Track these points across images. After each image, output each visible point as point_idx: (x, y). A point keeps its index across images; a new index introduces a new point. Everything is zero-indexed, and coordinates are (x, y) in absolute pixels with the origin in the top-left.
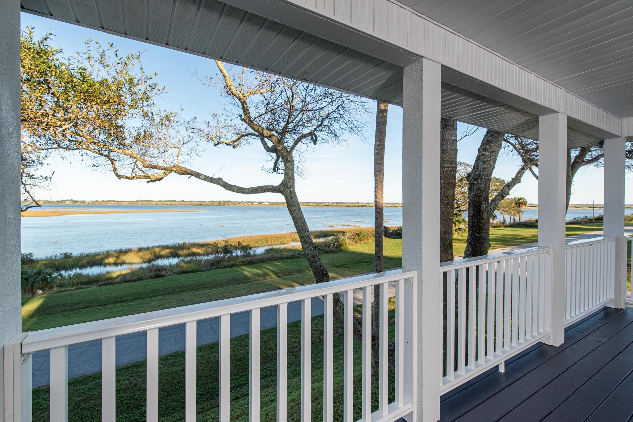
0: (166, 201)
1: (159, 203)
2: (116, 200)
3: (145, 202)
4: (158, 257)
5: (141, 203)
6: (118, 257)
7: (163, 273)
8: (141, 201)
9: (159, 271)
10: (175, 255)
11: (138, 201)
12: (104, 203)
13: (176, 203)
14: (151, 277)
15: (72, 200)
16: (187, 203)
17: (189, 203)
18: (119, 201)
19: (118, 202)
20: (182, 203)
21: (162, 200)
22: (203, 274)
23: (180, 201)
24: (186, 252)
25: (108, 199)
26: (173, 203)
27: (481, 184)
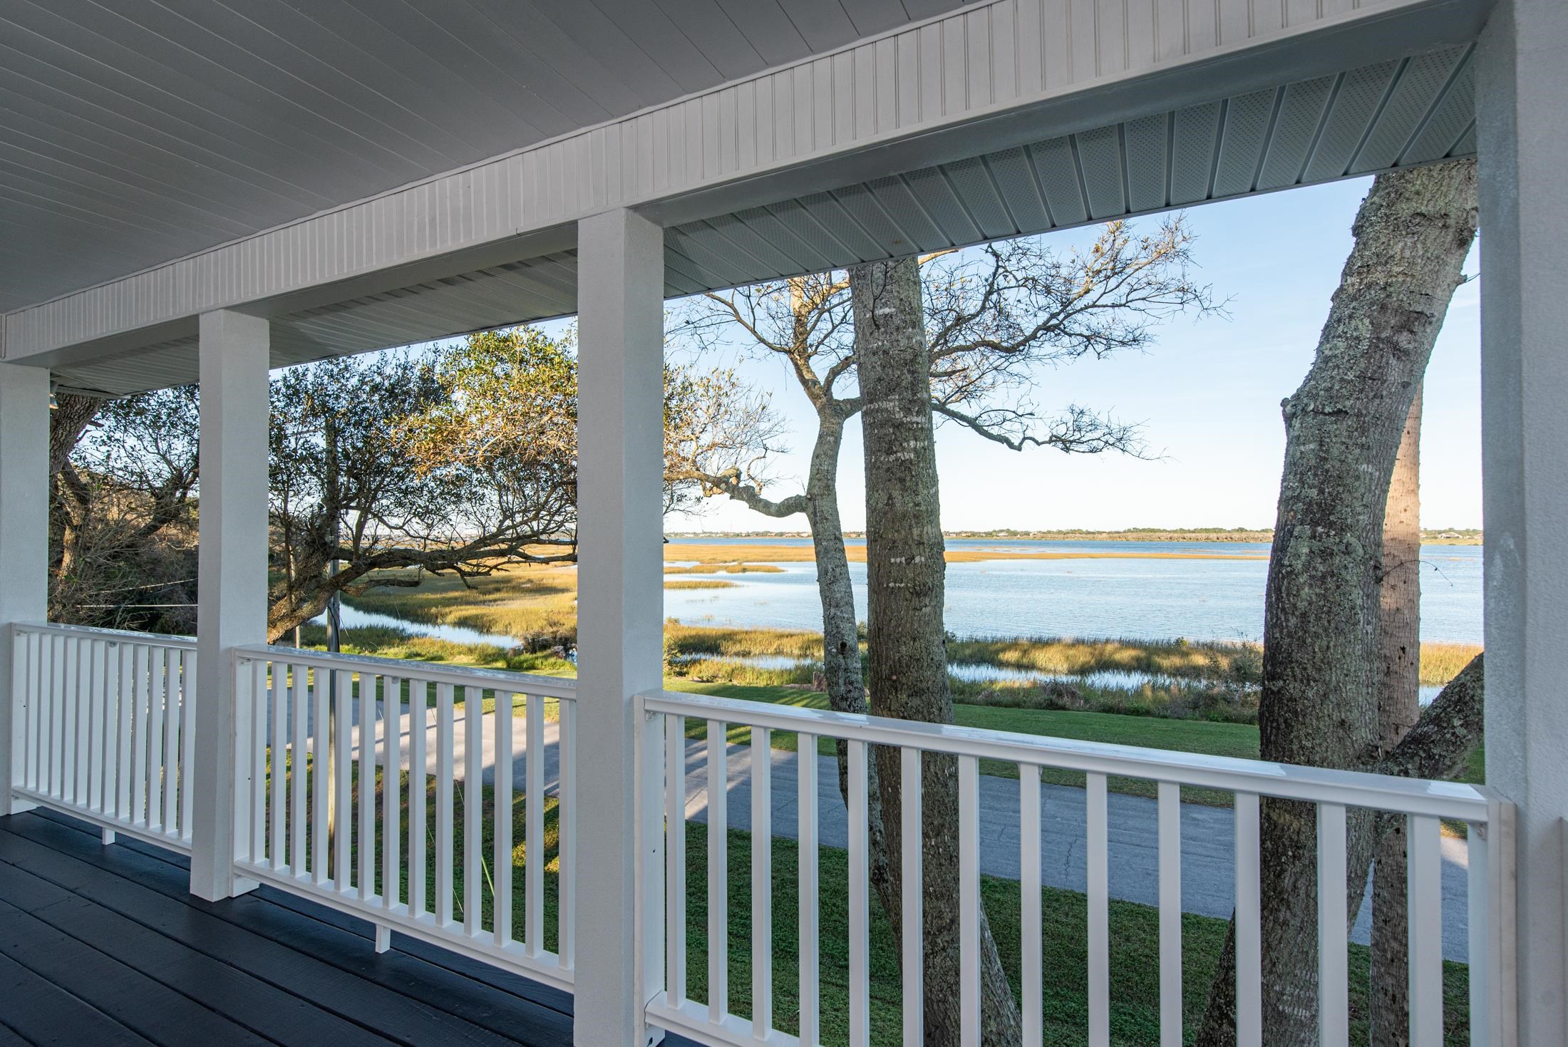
0: (1194, 531)
1: (1176, 535)
2: (1084, 530)
3: (1144, 534)
4: (1106, 665)
5: (1135, 535)
6: (1025, 652)
7: (1066, 700)
8: (1136, 530)
9: (1060, 695)
10: (1144, 665)
11: (1129, 531)
13: (1219, 535)
14: (1039, 706)
15: (1008, 531)
16: (1252, 535)
17: (1257, 535)
18: (1090, 530)
19: (1089, 533)
20: (1236, 536)
21: (1186, 529)
22: (1155, 725)
23: (1234, 530)
24: (1176, 661)
26: (1213, 536)
27: (1302, 439)
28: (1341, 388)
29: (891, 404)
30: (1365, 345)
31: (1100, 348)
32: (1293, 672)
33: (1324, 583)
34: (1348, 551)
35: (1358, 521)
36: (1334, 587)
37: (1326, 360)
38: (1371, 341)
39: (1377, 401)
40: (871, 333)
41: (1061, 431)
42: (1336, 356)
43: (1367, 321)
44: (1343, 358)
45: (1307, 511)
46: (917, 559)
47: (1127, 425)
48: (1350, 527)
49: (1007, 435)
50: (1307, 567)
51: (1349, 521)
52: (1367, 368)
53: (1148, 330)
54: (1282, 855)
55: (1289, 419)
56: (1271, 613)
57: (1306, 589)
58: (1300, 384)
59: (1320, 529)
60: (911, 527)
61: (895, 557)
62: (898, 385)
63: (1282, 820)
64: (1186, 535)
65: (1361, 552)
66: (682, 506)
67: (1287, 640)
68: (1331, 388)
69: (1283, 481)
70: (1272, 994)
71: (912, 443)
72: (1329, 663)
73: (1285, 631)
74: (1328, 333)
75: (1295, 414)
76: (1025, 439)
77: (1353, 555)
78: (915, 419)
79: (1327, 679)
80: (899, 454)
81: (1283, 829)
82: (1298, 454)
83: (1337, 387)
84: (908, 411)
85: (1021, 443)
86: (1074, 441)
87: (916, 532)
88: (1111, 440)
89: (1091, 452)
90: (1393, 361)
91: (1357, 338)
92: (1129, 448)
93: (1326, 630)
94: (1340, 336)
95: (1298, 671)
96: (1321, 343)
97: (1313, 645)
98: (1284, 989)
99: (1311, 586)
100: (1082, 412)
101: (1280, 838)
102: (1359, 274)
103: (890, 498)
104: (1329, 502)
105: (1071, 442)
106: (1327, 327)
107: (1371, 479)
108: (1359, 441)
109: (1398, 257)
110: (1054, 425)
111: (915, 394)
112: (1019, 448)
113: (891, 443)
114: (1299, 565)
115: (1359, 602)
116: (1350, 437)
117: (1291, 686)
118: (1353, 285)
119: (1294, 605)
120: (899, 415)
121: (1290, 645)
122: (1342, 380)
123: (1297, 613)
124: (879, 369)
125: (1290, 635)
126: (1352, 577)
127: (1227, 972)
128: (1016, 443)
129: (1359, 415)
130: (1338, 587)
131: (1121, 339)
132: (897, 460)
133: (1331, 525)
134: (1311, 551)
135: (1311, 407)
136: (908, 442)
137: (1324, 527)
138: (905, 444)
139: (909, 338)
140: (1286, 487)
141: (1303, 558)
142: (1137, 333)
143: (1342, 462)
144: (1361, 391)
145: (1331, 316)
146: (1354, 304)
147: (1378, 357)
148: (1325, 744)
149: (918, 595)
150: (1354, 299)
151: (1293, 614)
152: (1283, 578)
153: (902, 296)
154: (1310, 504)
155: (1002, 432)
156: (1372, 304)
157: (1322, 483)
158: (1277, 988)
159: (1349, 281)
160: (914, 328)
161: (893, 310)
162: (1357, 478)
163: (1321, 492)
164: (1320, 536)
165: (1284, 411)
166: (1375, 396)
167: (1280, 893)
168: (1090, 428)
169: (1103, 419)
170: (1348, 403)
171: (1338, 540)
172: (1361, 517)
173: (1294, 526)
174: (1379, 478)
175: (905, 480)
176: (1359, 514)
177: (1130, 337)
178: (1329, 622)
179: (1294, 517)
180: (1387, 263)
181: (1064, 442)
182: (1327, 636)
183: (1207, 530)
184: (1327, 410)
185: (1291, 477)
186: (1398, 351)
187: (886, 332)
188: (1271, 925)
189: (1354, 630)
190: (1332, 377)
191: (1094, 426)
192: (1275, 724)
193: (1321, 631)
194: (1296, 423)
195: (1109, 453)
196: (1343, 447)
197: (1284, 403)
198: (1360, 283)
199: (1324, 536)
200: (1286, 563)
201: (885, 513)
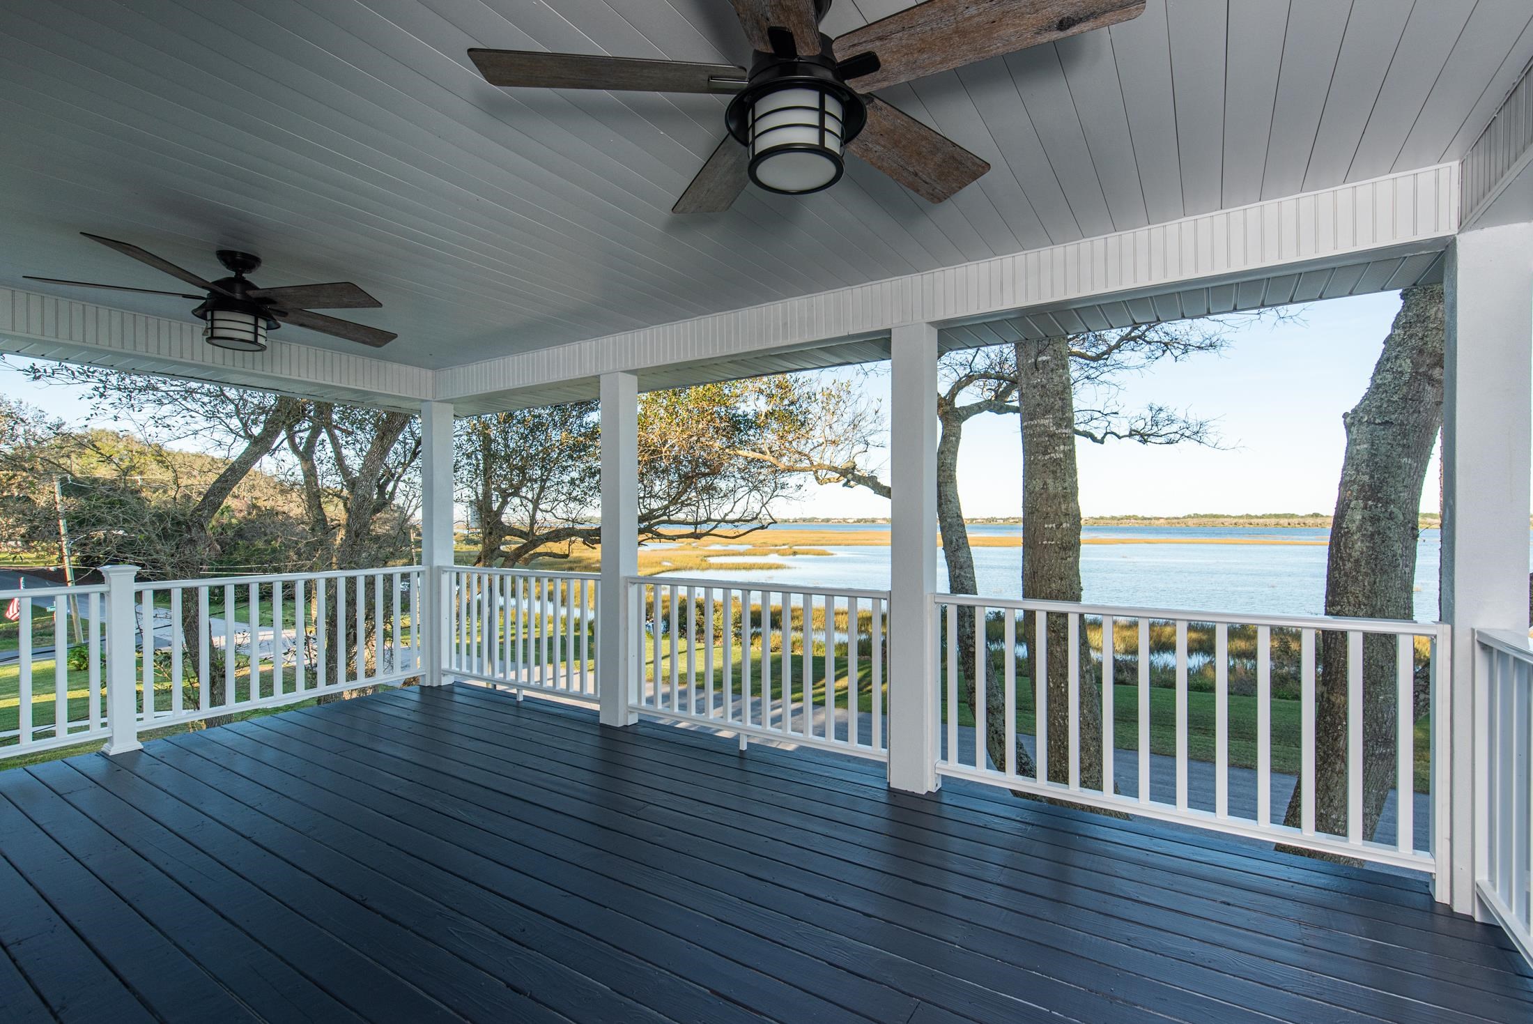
0: (1262, 517)
1: (1241, 521)
2: (1140, 516)
3: (1205, 519)
5: (1195, 521)
8: (1196, 516)
11: (1189, 516)
12: (1116, 522)
13: (1290, 520)
18: (1146, 516)
19: (1145, 519)
20: (1310, 521)
21: (1253, 514)
25: (1124, 514)
26: (1284, 521)
27: (1358, 441)
28: (1388, 406)
29: (1047, 421)
30: (1406, 377)
31: (1177, 352)
32: (1348, 600)
33: (1372, 539)
34: (1391, 517)
35: (1399, 497)
36: (1380, 542)
37: (1378, 387)
38: (1411, 375)
39: (1416, 415)
40: (1032, 374)
41: (1139, 426)
42: (1385, 384)
43: (1408, 361)
44: (1390, 386)
45: (1359, 491)
46: (1064, 525)
47: (1203, 420)
48: (1393, 501)
49: (1091, 431)
50: (1359, 529)
51: (1393, 497)
52: (1408, 393)
53: (1223, 337)
54: (1338, 725)
55: (1348, 427)
56: (1333, 560)
57: (1359, 544)
58: (1357, 402)
59: (1370, 503)
60: (1060, 503)
61: (1048, 523)
62: (1052, 408)
63: (1339, 700)
64: (1252, 521)
65: (1401, 517)
66: (784, 493)
67: (1344, 578)
68: (1381, 406)
69: (1343, 470)
70: (1330, 821)
71: (1062, 447)
72: (1375, 593)
73: (1343, 572)
74: (1380, 366)
75: (1353, 423)
76: (1106, 434)
77: (1395, 520)
78: (1064, 431)
79: (1374, 603)
80: (1052, 455)
81: (1339, 707)
82: (1355, 451)
83: (1385, 406)
84: (1059, 426)
85: (1104, 437)
86: (1152, 435)
87: (1063, 507)
88: (1187, 433)
89: (1167, 443)
90: (1429, 388)
91: (1401, 372)
92: (1205, 439)
93: (1373, 571)
94: (1388, 371)
95: (1351, 599)
96: (1374, 375)
97: (1363, 581)
98: (1339, 817)
99: (1362, 541)
100: (1160, 410)
101: (1337, 713)
102: (1404, 328)
103: (1045, 483)
104: (1377, 484)
105: (1149, 435)
106: (1379, 363)
107: (1410, 468)
108: (1401, 442)
109: (1432, 317)
110: (1133, 421)
111: (1064, 414)
112: (1102, 442)
113: (1046, 447)
114: (1354, 527)
115: (1399, 552)
116: (1394, 440)
117: (1347, 609)
118: (1399, 335)
119: (1350, 555)
120: (1053, 429)
121: (1346, 582)
122: (1389, 401)
123: (1352, 560)
124: (1038, 397)
125: (1346, 575)
126: (1394, 535)
127: (1296, 809)
128: (1099, 437)
129: (1402, 424)
130: (1383, 542)
131: (1198, 345)
132: (1050, 458)
133: (1379, 500)
134: (1363, 518)
135: (1366, 419)
136: (1059, 446)
137: (1373, 501)
138: (1057, 448)
139: (1061, 376)
140: (1345, 474)
141: (1357, 523)
142: (1214, 339)
143: (1388, 457)
144: (1404, 408)
145: (1382, 356)
146: (1399, 348)
147: (1416, 385)
148: (1372, 647)
149: (1065, 549)
150: (1399, 345)
151: (1349, 560)
152: (1342, 536)
153: (1056, 348)
154: (1363, 486)
155: (1087, 428)
156: (1413, 349)
157: (1372, 471)
158: (1334, 816)
159: (1396, 332)
160: (1063, 369)
161: (1049, 358)
162: (1400, 467)
163: (1372, 477)
164: (1371, 507)
165: (1345, 421)
166: (1414, 412)
167: (1336, 751)
168: (1167, 422)
169: (1180, 415)
170: (1393, 417)
171: (1383, 510)
172: (1402, 494)
173: (1351, 501)
174: (1417, 467)
175: (1056, 472)
176: (1400, 492)
177: (1208, 342)
178: (1376, 565)
179: (1351, 495)
180: (1424, 321)
181: (1142, 436)
182: (1374, 575)
183: (1277, 516)
184: (1378, 421)
185: (1349, 467)
186: (1431, 380)
187: (1043, 373)
188: (1329, 774)
189: (1395, 571)
190: (1382, 399)
191: (1171, 421)
192: (1334, 636)
193: (1369, 571)
194: (1354, 429)
195: (1185, 444)
196: (1389, 447)
197: (1345, 416)
198: (1405, 334)
199: (1373, 507)
200: (1344, 526)
201: (1041, 494)
